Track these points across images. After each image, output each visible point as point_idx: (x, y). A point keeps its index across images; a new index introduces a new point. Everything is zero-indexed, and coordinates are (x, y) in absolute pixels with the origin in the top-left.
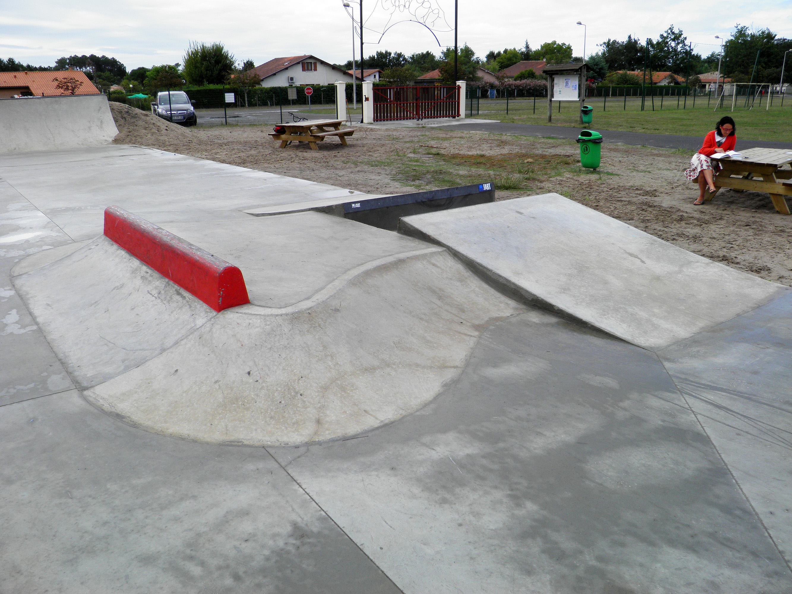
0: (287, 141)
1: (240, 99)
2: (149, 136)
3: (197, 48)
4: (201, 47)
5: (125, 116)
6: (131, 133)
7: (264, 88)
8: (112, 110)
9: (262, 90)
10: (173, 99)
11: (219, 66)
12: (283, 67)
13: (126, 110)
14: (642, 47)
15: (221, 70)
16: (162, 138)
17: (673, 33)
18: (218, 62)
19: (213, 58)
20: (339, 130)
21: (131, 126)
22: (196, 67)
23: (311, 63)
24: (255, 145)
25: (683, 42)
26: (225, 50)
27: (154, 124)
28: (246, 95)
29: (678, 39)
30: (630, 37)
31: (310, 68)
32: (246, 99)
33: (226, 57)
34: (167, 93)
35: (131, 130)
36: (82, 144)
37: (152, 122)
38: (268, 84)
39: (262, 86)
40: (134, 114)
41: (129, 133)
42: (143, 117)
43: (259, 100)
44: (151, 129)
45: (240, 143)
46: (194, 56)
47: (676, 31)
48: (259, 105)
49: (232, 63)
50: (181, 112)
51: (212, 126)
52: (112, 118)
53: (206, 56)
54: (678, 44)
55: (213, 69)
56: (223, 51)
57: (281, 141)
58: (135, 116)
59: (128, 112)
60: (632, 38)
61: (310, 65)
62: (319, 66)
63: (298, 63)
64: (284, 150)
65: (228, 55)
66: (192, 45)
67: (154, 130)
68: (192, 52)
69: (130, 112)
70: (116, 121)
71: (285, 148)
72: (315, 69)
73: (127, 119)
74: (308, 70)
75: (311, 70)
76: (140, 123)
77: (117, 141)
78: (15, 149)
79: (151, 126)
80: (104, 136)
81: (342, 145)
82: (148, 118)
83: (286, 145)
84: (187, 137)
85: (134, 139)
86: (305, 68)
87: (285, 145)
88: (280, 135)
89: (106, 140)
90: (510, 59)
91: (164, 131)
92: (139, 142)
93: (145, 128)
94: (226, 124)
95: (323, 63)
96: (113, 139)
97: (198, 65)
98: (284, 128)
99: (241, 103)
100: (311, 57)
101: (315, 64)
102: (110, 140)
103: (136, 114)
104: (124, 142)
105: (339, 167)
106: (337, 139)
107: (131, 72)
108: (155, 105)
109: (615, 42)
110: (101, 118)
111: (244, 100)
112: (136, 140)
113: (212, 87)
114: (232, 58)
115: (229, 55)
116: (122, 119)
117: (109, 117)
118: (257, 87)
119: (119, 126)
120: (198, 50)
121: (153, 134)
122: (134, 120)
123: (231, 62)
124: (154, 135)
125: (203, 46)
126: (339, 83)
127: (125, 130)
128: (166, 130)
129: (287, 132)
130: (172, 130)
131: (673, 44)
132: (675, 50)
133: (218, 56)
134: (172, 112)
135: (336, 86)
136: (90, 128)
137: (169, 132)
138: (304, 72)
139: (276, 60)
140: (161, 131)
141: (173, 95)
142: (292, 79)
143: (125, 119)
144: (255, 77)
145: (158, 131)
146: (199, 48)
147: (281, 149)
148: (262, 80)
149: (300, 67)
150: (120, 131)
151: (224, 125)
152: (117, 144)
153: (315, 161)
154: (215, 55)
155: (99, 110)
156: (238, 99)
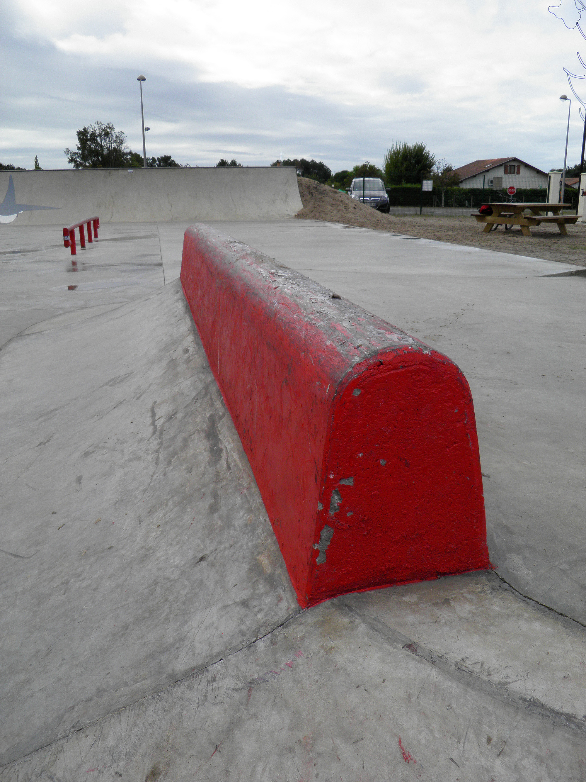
0: (493, 224)
1: (436, 199)
2: (335, 213)
3: (400, 148)
4: (403, 147)
5: (313, 191)
6: (316, 209)
7: (462, 189)
8: (300, 184)
9: (460, 191)
10: (367, 186)
11: (418, 167)
12: (485, 169)
13: (314, 186)
15: (420, 170)
16: (348, 215)
18: (418, 162)
19: (414, 158)
20: (558, 215)
21: (317, 201)
22: (396, 167)
23: (514, 166)
26: (426, 150)
27: (342, 201)
28: (443, 195)
31: (512, 171)
32: (443, 199)
33: (427, 158)
34: (363, 179)
35: (316, 205)
36: (263, 217)
37: (341, 199)
38: (467, 186)
39: (460, 187)
40: (322, 190)
41: (313, 209)
42: (331, 194)
43: (456, 202)
44: (338, 206)
45: (436, 227)
46: (395, 155)
48: (456, 207)
49: (431, 164)
50: (374, 199)
51: (405, 215)
52: (298, 193)
53: (407, 156)
55: (413, 169)
56: (424, 152)
57: (486, 224)
58: (323, 193)
59: (316, 188)
61: (512, 167)
62: (523, 170)
63: (501, 165)
64: (488, 234)
65: (428, 155)
66: (395, 145)
67: (340, 207)
68: (394, 151)
69: (319, 188)
70: (302, 195)
71: (489, 232)
72: (518, 173)
73: (314, 195)
74: (510, 173)
75: (514, 173)
76: (328, 199)
77: (300, 216)
78: (196, 217)
79: (339, 203)
80: (287, 210)
81: (560, 234)
82: (336, 195)
83: (491, 230)
84: (377, 217)
85: (318, 214)
86: (507, 171)
88: (485, 216)
89: (288, 215)
91: (351, 209)
92: (322, 218)
93: (332, 205)
94: (421, 214)
95: (527, 166)
96: (296, 214)
97: (399, 164)
98: (491, 209)
99: (437, 202)
100: (515, 160)
101: (519, 167)
102: (293, 214)
103: (325, 190)
104: (308, 217)
105: (567, 251)
106: (554, 228)
107: (335, 175)
108: (349, 190)
110: (287, 191)
111: (441, 200)
112: (320, 215)
113: (409, 185)
114: (433, 159)
115: (430, 155)
116: (308, 195)
117: (295, 191)
118: (455, 188)
119: (305, 201)
120: (400, 150)
121: (339, 211)
122: (321, 196)
123: (431, 162)
124: (340, 213)
125: (405, 147)
126: (554, 173)
127: (311, 205)
128: (355, 208)
129: (494, 214)
130: (360, 209)
133: (418, 156)
134: (365, 199)
135: (550, 176)
136: (274, 201)
137: (357, 210)
138: (506, 175)
139: (478, 162)
140: (349, 209)
141: (368, 181)
142: (492, 182)
143: (312, 195)
144: (454, 176)
145: (345, 208)
146: (401, 148)
147: (484, 233)
148: (461, 182)
149: (502, 170)
150: (305, 206)
151: (418, 215)
152: (299, 218)
153: (532, 244)
154: (416, 156)
155: (286, 183)
156: (435, 199)
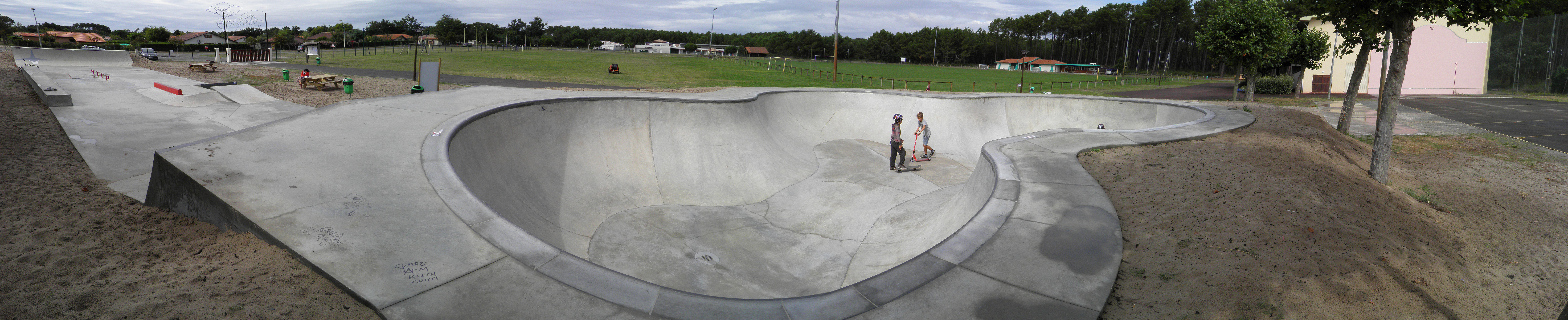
14: (390, 24)
17: (409, 18)
24: (183, 69)
25: (415, 21)
29: (412, 20)
30: (383, 20)
45: (177, 69)
47: (411, 17)
51: (163, 61)
54: (412, 22)
55: (161, 36)
60: (385, 20)
77: (133, 65)
80: (129, 64)
81: (213, 71)
87: (193, 70)
90: (318, 31)
102: (131, 65)
104: (136, 66)
109: (376, 22)
131: (409, 22)
132: (411, 25)
142: (200, 41)
149: (204, 36)
153: (202, 76)
